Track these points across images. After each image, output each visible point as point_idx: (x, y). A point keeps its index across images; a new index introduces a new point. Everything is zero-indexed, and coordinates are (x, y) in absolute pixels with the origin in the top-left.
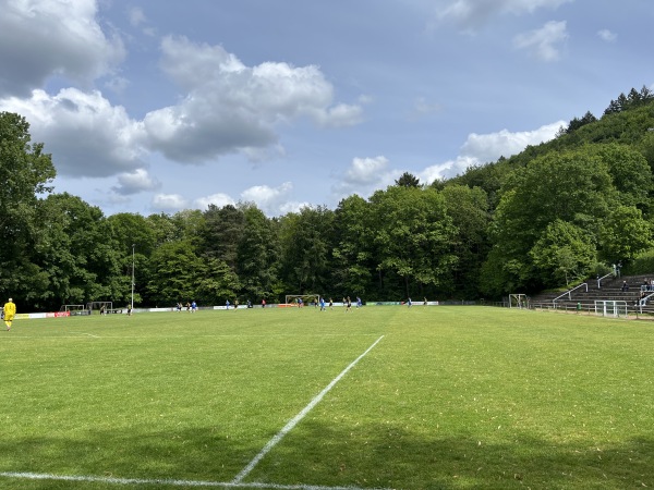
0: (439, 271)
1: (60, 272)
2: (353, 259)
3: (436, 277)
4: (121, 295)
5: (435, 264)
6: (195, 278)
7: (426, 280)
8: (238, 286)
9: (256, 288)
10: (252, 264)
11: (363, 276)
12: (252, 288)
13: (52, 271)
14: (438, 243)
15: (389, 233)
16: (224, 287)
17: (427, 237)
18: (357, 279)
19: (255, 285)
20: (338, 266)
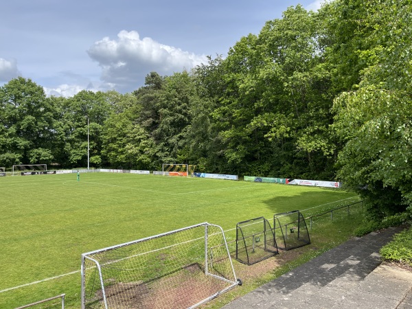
6: (125, 144)
12: (159, 154)
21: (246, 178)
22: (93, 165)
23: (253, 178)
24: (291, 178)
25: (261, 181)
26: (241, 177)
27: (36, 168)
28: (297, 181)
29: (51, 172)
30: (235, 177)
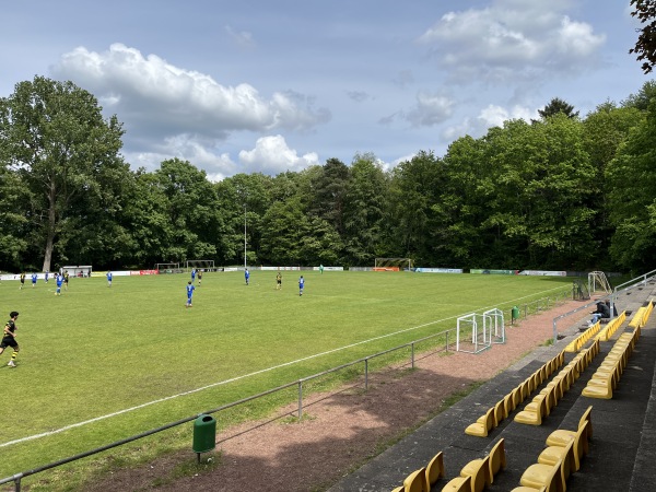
0: (565, 231)
1: (150, 233)
2: (457, 215)
3: (561, 239)
4: (234, 253)
5: (561, 222)
6: (300, 237)
7: (546, 242)
8: (338, 246)
9: (355, 250)
10: (352, 223)
11: (468, 237)
12: (351, 250)
13: (142, 232)
14: (565, 191)
15: (494, 181)
16: (325, 247)
17: (547, 183)
18: (460, 239)
19: (355, 246)
20: (439, 225)
21: (472, 271)
22: (251, 263)
23: (481, 271)
24: (521, 270)
25: (489, 273)
26: (466, 271)
27: (204, 265)
28: (527, 272)
29: (220, 269)
30: (459, 271)
